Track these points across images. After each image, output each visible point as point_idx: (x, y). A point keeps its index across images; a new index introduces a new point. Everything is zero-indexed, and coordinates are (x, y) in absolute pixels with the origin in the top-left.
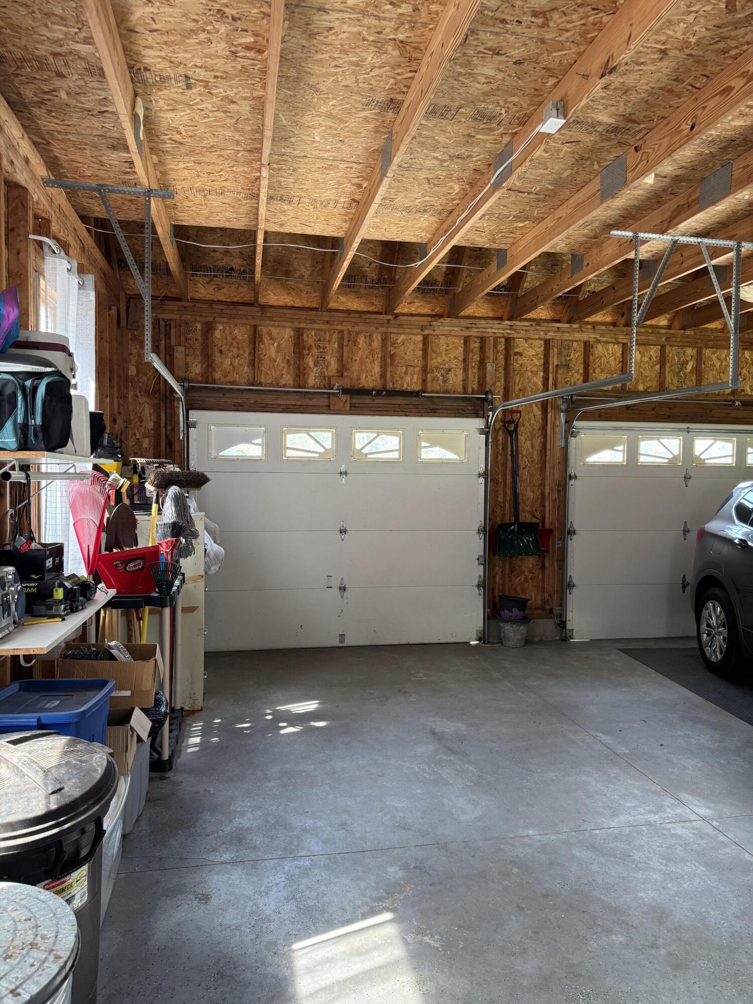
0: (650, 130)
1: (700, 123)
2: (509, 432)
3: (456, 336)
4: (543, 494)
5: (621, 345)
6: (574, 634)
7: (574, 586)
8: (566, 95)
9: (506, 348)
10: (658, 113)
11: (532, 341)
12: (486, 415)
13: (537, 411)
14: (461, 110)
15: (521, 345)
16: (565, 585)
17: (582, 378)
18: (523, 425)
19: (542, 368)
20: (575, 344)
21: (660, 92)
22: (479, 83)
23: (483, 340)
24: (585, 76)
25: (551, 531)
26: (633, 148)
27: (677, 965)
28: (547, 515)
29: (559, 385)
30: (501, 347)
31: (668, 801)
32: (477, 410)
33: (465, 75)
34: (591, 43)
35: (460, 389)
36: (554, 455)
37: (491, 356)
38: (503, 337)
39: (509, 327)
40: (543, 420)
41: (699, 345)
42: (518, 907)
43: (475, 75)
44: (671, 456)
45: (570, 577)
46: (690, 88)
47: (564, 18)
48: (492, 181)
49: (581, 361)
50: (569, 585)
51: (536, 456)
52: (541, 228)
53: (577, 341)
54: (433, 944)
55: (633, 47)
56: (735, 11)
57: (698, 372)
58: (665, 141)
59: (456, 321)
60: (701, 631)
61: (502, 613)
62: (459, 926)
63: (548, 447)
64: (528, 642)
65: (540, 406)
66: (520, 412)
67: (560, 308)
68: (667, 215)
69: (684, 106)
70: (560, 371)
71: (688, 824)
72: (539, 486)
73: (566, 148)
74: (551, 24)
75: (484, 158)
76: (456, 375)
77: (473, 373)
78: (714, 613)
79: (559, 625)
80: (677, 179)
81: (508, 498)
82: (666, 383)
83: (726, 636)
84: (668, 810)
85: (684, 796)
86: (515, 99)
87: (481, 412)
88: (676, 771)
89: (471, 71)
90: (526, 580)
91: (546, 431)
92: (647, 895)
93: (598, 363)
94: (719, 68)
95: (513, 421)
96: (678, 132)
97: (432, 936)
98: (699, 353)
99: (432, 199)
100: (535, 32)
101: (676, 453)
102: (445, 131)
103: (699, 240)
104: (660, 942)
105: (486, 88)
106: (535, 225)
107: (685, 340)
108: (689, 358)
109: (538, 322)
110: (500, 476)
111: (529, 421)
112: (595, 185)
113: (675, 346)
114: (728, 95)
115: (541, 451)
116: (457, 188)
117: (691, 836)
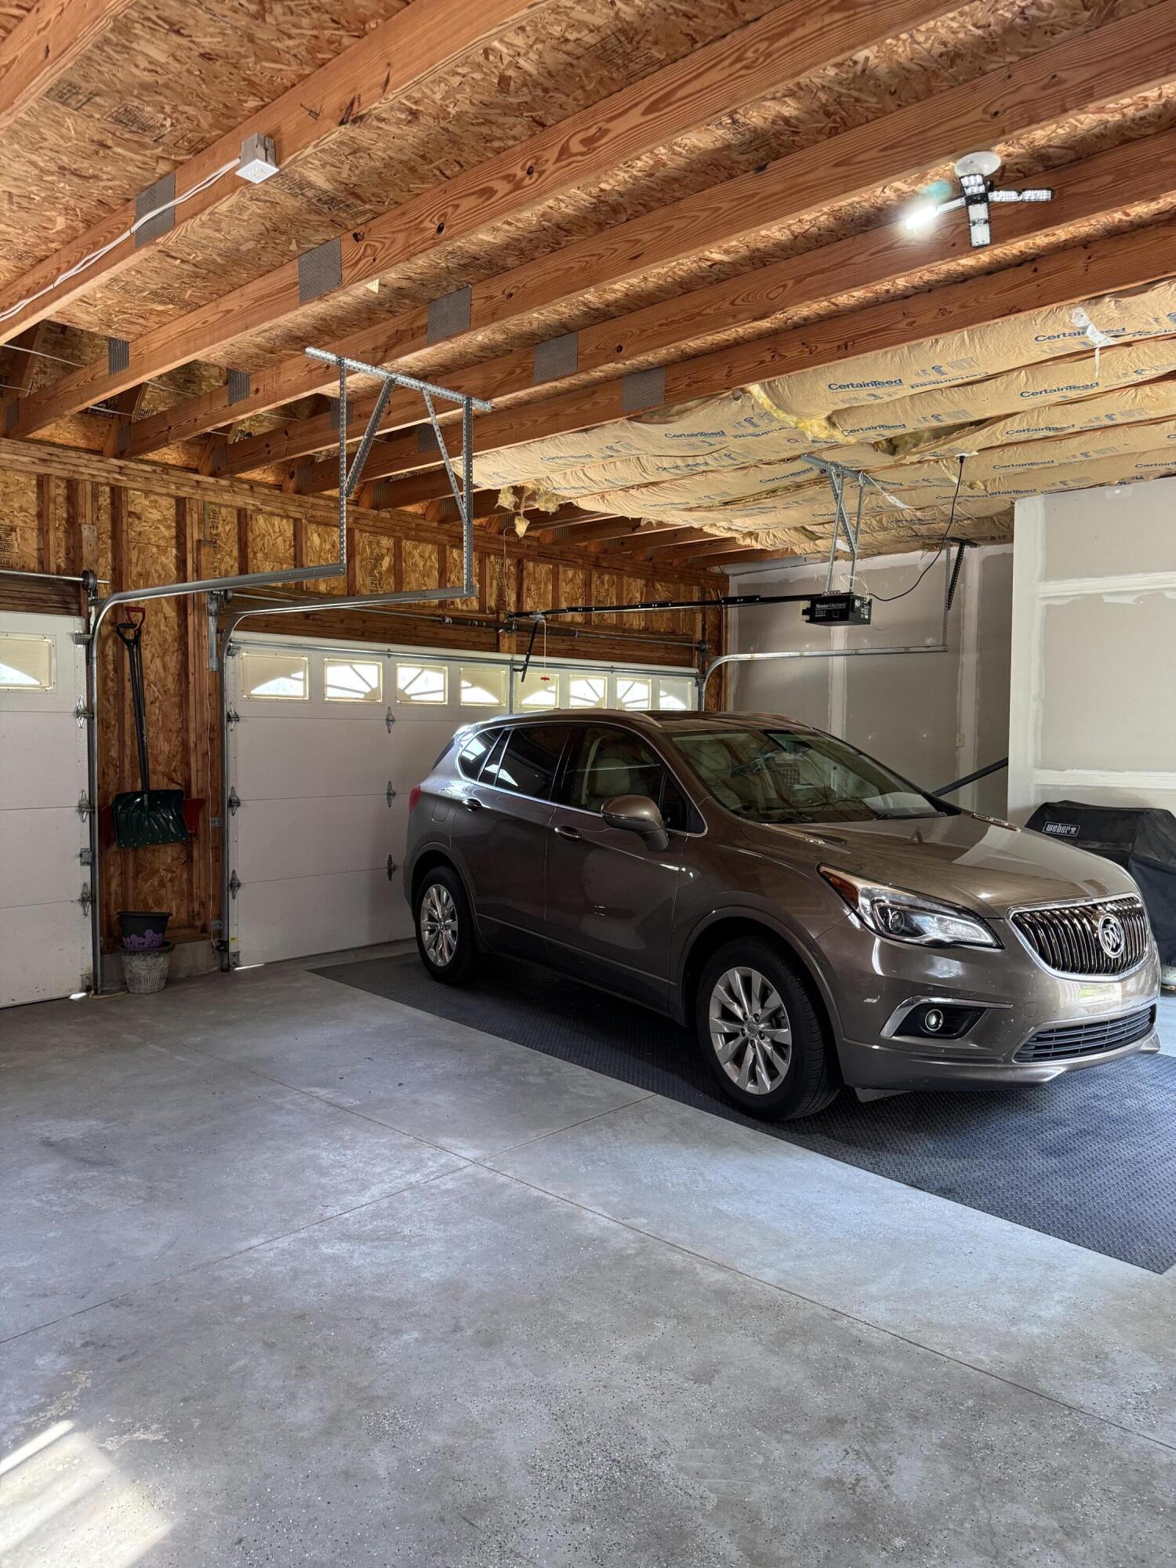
0: (378, 215)
1: (451, 227)
2: (127, 642)
3: (21, 471)
4: (185, 744)
5: (291, 521)
6: (241, 959)
7: (239, 885)
8: (278, 130)
9: (112, 503)
10: (391, 195)
11: (156, 497)
12: (84, 610)
13: (170, 612)
14: (97, 99)
15: (137, 501)
16: (225, 885)
17: (237, 565)
18: (148, 632)
19: (174, 542)
20: (223, 510)
21: (400, 167)
22: (137, 66)
23: (72, 485)
24: (315, 115)
25: (201, 803)
26: (350, 234)
27: (489, 1341)
28: (193, 778)
29: (204, 572)
30: (105, 500)
31: (427, 1152)
32: (68, 603)
33: (117, 45)
34: (320, 66)
35: (33, 563)
36: (198, 683)
37: (89, 514)
38: (108, 484)
39: (117, 470)
40: (179, 626)
41: (398, 534)
42: (266, 1343)
43: (132, 52)
44: (367, 690)
45: (234, 872)
46: (438, 173)
47: (289, 18)
48: (134, 228)
49: (234, 537)
50: (231, 886)
51: (171, 685)
52: (193, 319)
53: (227, 506)
54: (151, 1437)
55: (391, 97)
56: (508, 92)
57: (397, 571)
58: (401, 238)
59: (21, 445)
60: (422, 928)
61: (126, 941)
62: (185, 1400)
63: (191, 669)
64: (170, 981)
65: (173, 603)
66: (142, 610)
67: (197, 450)
68: (382, 339)
69: (428, 195)
70: (204, 551)
71: (458, 1174)
72: (178, 732)
73: (254, 207)
74: (269, 19)
75: (120, 186)
76: (23, 538)
77: (57, 538)
78: (439, 901)
79: (218, 948)
80: (399, 293)
81: (128, 752)
82: (358, 584)
83: (456, 928)
84: (430, 1163)
85: (444, 1141)
86: (191, 111)
87: (74, 606)
88: (427, 1113)
89: (128, 44)
90: (162, 884)
91: (186, 644)
92: (432, 1273)
93: (260, 544)
94: (476, 158)
95: (133, 626)
96: (419, 229)
97: (146, 1428)
98: (398, 545)
99: (10, 229)
100: (243, 21)
101: (375, 685)
102: (60, 124)
103: (422, 385)
104: (463, 1322)
105: (148, 78)
106: (182, 312)
107: (379, 524)
108: (384, 551)
109: (166, 467)
110: (112, 715)
111: (157, 626)
112: (289, 273)
113: (366, 531)
114: (488, 199)
115: (179, 675)
116: (61, 222)
117: (464, 1186)
